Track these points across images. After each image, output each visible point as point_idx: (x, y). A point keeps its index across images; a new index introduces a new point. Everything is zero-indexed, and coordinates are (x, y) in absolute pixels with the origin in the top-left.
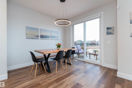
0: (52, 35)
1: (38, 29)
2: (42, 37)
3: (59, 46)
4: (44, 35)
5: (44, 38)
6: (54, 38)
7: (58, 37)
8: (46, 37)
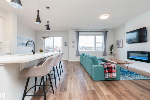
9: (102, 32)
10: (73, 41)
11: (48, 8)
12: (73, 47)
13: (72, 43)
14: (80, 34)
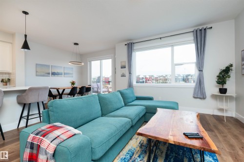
0: (65, 72)
1: (49, 66)
2: (54, 74)
3: (73, 83)
4: (56, 72)
5: (56, 76)
6: (68, 75)
7: (72, 74)
8: (59, 75)
9: (192, 34)
10: (123, 64)
11: (26, 13)
12: (123, 76)
13: (122, 68)
14: (135, 48)
